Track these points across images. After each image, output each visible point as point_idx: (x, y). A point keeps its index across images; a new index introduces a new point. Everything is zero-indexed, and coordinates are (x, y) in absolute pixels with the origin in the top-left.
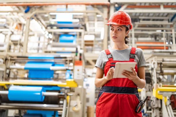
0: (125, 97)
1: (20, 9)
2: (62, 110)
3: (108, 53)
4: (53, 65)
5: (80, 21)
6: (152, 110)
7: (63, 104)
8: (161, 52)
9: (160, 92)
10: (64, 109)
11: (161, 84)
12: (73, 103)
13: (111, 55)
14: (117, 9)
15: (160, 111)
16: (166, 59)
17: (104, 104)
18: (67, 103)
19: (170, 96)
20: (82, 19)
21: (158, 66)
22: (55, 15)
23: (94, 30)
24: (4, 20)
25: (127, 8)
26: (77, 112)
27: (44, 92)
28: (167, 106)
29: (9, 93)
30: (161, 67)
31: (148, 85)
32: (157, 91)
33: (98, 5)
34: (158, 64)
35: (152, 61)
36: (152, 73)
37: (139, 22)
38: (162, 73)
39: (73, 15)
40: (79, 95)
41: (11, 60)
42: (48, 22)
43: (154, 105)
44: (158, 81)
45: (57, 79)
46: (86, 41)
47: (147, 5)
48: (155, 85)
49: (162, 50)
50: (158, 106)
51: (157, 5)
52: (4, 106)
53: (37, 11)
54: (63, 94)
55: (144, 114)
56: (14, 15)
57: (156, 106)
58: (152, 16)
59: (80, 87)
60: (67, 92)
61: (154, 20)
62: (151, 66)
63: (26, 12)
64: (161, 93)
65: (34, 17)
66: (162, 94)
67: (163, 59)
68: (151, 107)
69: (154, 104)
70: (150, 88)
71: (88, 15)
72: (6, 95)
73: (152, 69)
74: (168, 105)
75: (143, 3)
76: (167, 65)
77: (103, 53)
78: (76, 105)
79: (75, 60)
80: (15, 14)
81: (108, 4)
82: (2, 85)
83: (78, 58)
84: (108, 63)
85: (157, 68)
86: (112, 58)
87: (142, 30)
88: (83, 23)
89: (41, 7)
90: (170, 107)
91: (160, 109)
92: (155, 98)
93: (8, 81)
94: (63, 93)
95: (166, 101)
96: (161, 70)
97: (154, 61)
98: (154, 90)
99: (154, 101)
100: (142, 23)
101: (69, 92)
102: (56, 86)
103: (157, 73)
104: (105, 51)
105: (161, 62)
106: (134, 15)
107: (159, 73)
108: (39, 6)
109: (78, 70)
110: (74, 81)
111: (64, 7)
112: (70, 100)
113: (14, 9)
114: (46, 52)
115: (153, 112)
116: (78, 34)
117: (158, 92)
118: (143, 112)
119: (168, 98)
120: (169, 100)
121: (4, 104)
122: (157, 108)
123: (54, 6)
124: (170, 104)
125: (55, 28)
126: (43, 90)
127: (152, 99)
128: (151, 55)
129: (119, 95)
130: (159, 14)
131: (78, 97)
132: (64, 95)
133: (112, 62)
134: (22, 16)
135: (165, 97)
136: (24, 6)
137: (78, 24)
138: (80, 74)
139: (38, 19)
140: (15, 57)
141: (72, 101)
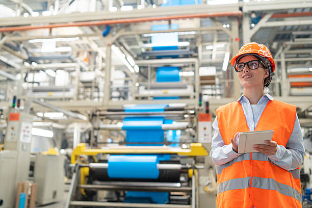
1: (94, 31)
5: (190, 44)
14: (255, 21)
20: (192, 39)
22: (150, 38)
24: (69, 49)
25: (269, 20)
26: (211, 194)
27: (159, 164)
29: (109, 166)
33: (221, 16)
39: (179, 35)
40: (211, 167)
41: (100, 115)
47: (306, 11)
53: (123, 32)
56: (82, 40)
63: (105, 35)
65: (115, 41)
71: (203, 33)
72: (104, 170)
75: (299, 8)
78: (209, 184)
79: (198, 112)
80: (85, 38)
81: (239, 14)
87: (298, 55)
88: (194, 47)
89: (126, 25)
100: (297, 42)
101: (196, 164)
102: (175, 154)
109: (205, 129)
110: (203, 146)
111: (167, 22)
112: (199, 176)
121: (98, 183)
123: (148, 23)
126: (157, 161)
131: (211, 171)
134: (95, 41)
136: (99, 26)
137: (188, 49)
138: (208, 135)
139: (121, 44)
140: (104, 110)
141: (201, 178)
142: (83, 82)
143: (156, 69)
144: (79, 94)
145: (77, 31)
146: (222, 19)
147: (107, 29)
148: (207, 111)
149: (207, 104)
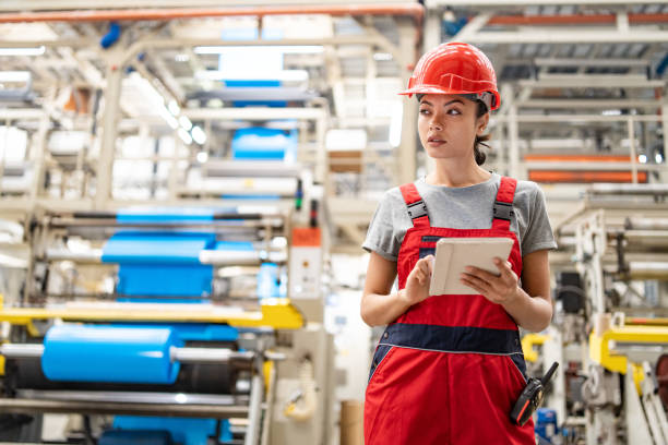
0: (470, 364)
1: (82, 34)
2: (245, 415)
3: (413, 200)
4: (211, 246)
5: (311, 77)
6: (587, 413)
7: (248, 393)
8: (620, 193)
9: (619, 345)
10: (253, 409)
11: (621, 315)
12: (288, 389)
13: (422, 205)
14: (450, 31)
15: (619, 419)
16: (639, 219)
17: (394, 389)
18: (265, 390)
19: (655, 359)
20: (318, 68)
21: (609, 246)
22: (216, 57)
23: (365, 110)
24: (24, 77)
25: (487, 27)
26: (302, 424)
27: (178, 346)
28: (644, 399)
29: (46, 351)
30: (620, 251)
31: (571, 318)
32: (606, 340)
33: (378, 14)
34: (609, 237)
35: (588, 226)
36: (586, 274)
37: (537, 79)
38: (624, 274)
39: (285, 55)
40: (308, 357)
41: (52, 227)
42: (189, 81)
43: (594, 397)
44: (610, 304)
45: (223, 299)
46: (333, 155)
47: (566, 12)
48: (596, 318)
49: (625, 187)
50: (610, 399)
51: (605, 12)
52: (27, 401)
53: (147, 42)
54: (249, 355)
55: (557, 431)
56: (60, 57)
57: (602, 399)
58: (586, 56)
59: (312, 327)
60: (265, 349)
61: (591, 71)
62: (582, 246)
63: (107, 44)
64: (623, 350)
65: (135, 62)
66: (624, 355)
67: (628, 220)
68: (585, 404)
69: (594, 390)
70: (580, 330)
71: (343, 52)
72: (36, 361)
73: (587, 258)
74: (649, 396)
75: (550, 6)
76: (645, 241)
77: (394, 198)
78: (299, 398)
79: (292, 225)
80: (66, 51)
81: (416, 12)
82: (21, 322)
83: (304, 218)
84: (412, 235)
85: (607, 253)
86: (426, 216)
87: (547, 111)
88: (324, 87)
89: (161, 24)
90: (657, 401)
91: (619, 410)
92: (597, 368)
93: (42, 307)
94: (248, 350)
95: (640, 378)
96: (621, 261)
97: (593, 228)
98: (595, 339)
99: (593, 381)
100: (547, 81)
101: (272, 349)
102: (224, 324)
103: (605, 273)
104: (403, 190)
105: (622, 230)
106: (515, 50)
107: (612, 274)
108: (154, 23)
109: (306, 264)
110: (290, 306)
111: (251, 23)
112: (277, 377)
113: (60, 33)
114: (183, 196)
115: (592, 421)
116: (304, 126)
117: (611, 344)
118: (554, 420)
119: (647, 368)
120: (653, 374)
121: (29, 393)
122: (604, 407)
123: (210, 22)
124: (656, 392)
125: (216, 103)
126: (174, 341)
127: (585, 371)
128: (581, 206)
129: (450, 358)
130: (611, 49)
131: (307, 366)
132: (253, 359)
133: (426, 232)
134: (93, 62)
135: (638, 364)
136: (97, 23)
137: (303, 88)
138: (313, 280)
139: (152, 71)
140: (67, 214)
141: (283, 383)
142: (54, 155)
143: (234, 133)
144: (47, 184)
145: (41, 32)
146: (380, 20)
147: (113, 31)
148: (314, 223)
149: (314, 205)
